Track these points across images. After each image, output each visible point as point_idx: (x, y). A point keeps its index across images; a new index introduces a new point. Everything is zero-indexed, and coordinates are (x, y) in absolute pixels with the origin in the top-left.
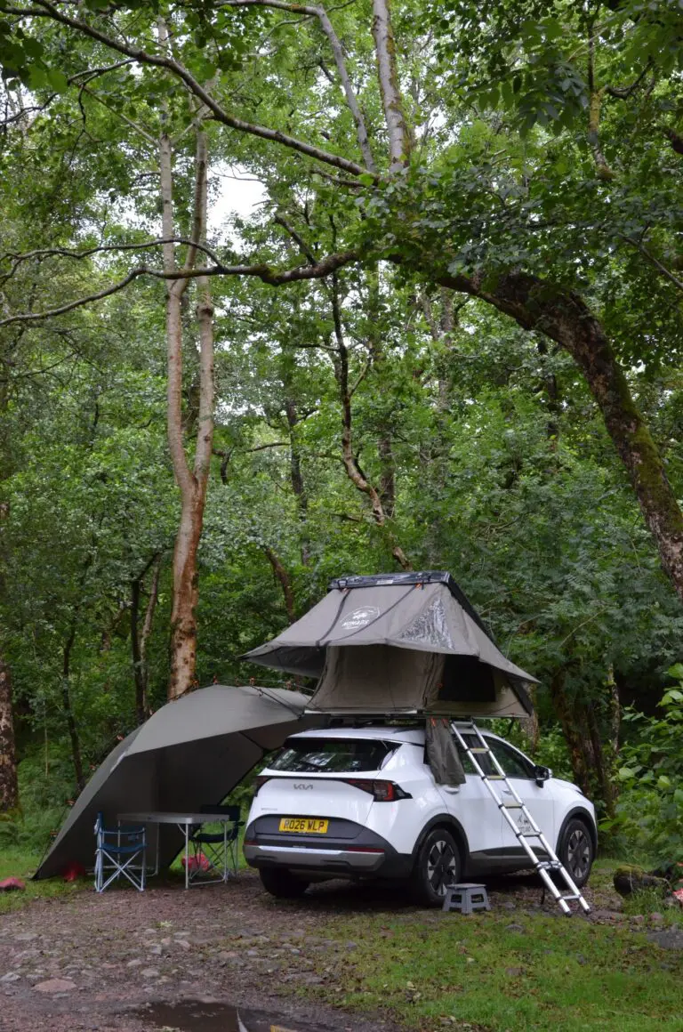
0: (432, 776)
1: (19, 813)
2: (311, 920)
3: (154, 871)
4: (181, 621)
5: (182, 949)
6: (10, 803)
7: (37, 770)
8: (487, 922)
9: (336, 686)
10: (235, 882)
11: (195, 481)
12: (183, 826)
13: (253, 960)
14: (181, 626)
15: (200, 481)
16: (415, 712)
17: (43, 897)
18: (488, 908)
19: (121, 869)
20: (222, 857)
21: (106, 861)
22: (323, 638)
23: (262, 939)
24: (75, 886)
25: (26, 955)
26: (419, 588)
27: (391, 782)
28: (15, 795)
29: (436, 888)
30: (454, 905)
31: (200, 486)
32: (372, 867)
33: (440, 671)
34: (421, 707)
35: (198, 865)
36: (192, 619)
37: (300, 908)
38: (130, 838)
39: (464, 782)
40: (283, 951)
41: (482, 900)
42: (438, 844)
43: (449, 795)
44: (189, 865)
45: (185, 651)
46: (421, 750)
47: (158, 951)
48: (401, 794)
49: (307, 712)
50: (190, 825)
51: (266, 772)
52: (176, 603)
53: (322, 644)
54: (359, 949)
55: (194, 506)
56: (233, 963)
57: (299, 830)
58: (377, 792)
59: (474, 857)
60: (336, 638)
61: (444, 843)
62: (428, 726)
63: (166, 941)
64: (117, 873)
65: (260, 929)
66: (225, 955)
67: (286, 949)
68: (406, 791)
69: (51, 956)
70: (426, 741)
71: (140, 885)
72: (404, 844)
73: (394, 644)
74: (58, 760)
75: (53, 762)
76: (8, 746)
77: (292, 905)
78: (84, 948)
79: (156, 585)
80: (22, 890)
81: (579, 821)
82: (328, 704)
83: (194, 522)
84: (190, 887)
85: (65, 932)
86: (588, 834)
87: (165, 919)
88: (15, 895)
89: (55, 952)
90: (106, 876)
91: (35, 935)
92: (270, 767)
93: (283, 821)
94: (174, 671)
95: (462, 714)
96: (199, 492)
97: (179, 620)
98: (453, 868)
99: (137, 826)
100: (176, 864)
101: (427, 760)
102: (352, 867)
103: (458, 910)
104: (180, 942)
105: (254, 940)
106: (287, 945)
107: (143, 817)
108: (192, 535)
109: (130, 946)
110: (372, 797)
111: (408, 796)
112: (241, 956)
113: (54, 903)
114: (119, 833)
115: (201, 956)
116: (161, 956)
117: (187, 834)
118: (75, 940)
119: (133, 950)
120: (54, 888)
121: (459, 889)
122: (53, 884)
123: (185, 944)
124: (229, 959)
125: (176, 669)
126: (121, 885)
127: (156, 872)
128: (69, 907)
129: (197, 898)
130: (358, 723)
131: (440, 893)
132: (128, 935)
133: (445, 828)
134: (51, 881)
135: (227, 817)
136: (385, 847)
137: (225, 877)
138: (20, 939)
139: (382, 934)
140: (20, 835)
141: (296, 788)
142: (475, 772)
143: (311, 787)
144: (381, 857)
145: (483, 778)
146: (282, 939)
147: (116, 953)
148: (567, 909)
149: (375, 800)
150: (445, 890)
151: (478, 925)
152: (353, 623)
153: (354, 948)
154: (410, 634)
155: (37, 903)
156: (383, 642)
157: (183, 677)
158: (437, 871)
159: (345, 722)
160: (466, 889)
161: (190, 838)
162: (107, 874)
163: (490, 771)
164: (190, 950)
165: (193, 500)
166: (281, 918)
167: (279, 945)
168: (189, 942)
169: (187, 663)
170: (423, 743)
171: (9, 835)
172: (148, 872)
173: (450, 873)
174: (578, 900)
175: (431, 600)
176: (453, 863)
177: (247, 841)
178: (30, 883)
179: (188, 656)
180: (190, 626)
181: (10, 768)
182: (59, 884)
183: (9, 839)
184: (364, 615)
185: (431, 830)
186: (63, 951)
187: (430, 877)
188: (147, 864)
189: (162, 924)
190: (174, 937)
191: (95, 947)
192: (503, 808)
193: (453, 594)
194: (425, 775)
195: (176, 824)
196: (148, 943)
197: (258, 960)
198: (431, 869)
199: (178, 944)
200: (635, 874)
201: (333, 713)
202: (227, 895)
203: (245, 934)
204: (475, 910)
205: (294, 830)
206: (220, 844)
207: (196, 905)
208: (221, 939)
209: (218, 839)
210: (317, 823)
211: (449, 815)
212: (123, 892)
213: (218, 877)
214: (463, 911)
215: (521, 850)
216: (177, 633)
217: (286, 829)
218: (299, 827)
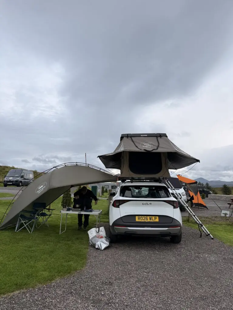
57: (146, 221)
93: (137, 217)
102: (171, 234)
110: (173, 207)
141: (143, 204)
143: (151, 204)
205: (143, 221)
210: (153, 217)
217: (139, 221)
218: (145, 219)
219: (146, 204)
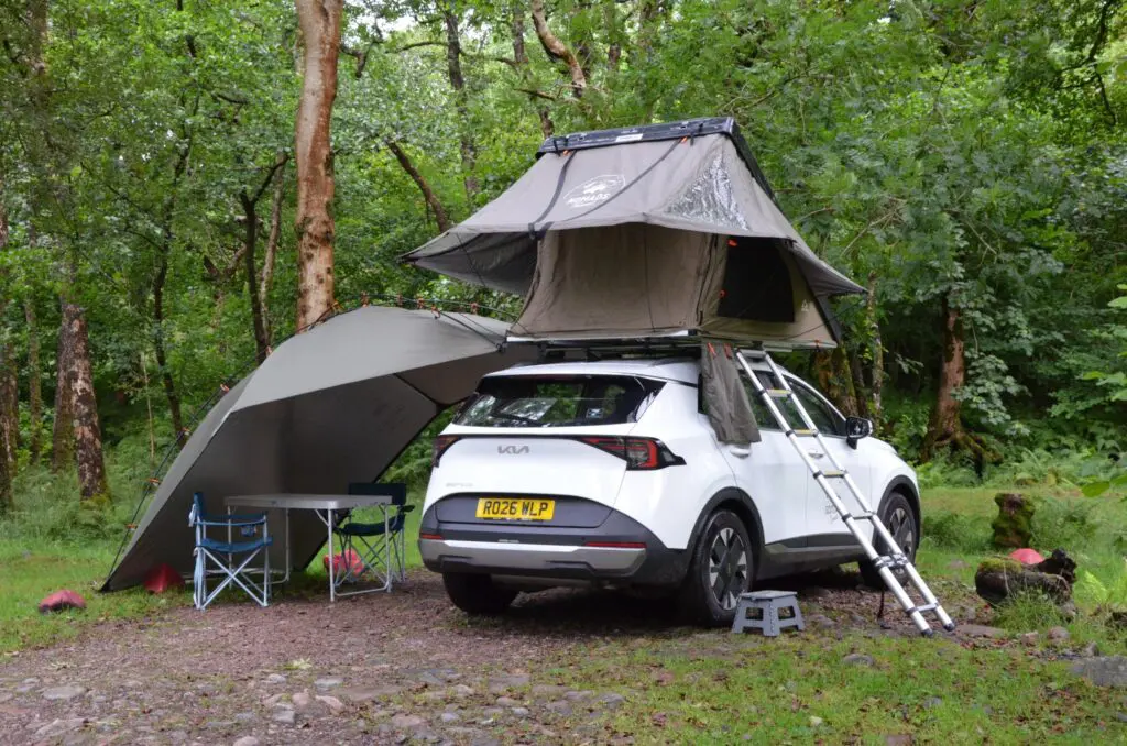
0: (713, 432)
1: (107, 500)
2: (533, 653)
3: (283, 576)
4: (310, 221)
5: (328, 710)
6: (95, 488)
7: (142, 450)
8: (812, 651)
9: (556, 297)
10: (402, 589)
11: (324, 13)
12: (325, 512)
13: (453, 730)
14: (310, 228)
15: (331, 13)
16: (685, 333)
17: (112, 619)
18: (801, 627)
19: (232, 575)
20: (381, 555)
21: (209, 564)
22: (539, 220)
23: (463, 690)
24: (163, 601)
25: (58, 728)
26: (684, 146)
27: (653, 440)
28: (101, 476)
29: (721, 599)
30: (751, 623)
31: (331, 19)
32: (628, 570)
33: (720, 272)
34: (695, 326)
35: (347, 566)
36: (327, 219)
37: (508, 631)
38: (245, 531)
39: (758, 439)
40: (499, 711)
41: (793, 615)
42: (723, 533)
43: (738, 460)
44: (335, 568)
45: (318, 265)
46: (695, 391)
47: (288, 717)
48: (669, 458)
49: (510, 339)
50: (334, 511)
51: (451, 429)
52: (303, 194)
53: (538, 228)
54: (627, 706)
55: (323, 51)
56: (420, 735)
57: (508, 517)
58: (631, 455)
59: (772, 551)
60: (562, 218)
61: (731, 531)
62: (704, 354)
63: (300, 698)
64: (227, 582)
65: (454, 671)
66: (402, 722)
67: (504, 707)
68: (677, 453)
69: (100, 730)
70: (701, 377)
71: (261, 598)
72: (676, 534)
73: (656, 222)
74: (166, 438)
75: (162, 440)
76: (89, 415)
77: (496, 626)
78: (160, 712)
79: (278, 214)
80: (82, 608)
81: (901, 496)
82: (544, 325)
83: (324, 78)
84: (338, 599)
85: (131, 683)
86: (911, 513)
87: (301, 654)
88: (67, 615)
89: (109, 721)
90: (210, 587)
91: (80, 690)
92: (457, 421)
93: (482, 503)
94: (302, 294)
95: (749, 339)
96: (331, 29)
97: (307, 220)
98: (742, 567)
99: (258, 513)
100: (316, 565)
101: (702, 407)
102: (595, 570)
103: (759, 631)
104: (328, 699)
105: (450, 691)
106: (505, 700)
107: (263, 501)
108: (322, 94)
109: (240, 709)
110: (623, 464)
111: (680, 461)
112: (430, 723)
113: (129, 628)
114: (229, 524)
115: (362, 723)
116: (293, 725)
117: (329, 524)
118: (148, 696)
119: (246, 716)
120: (130, 603)
121: (758, 600)
122: (133, 597)
123: (334, 702)
124: (412, 730)
125: (306, 291)
126: (233, 598)
127: (287, 577)
128: (149, 636)
129: (349, 617)
130: (593, 351)
131: (726, 607)
132: (238, 686)
133: (733, 508)
134: (129, 594)
135: (388, 499)
136: (648, 540)
137: (387, 584)
138: (51, 697)
139: (655, 676)
140: (108, 527)
141: (500, 451)
142: (775, 425)
143: (526, 449)
144: (640, 556)
145: (788, 434)
146: (496, 689)
147: (215, 722)
148: (924, 625)
149: (629, 468)
150: (734, 602)
151: (800, 654)
152: (585, 198)
153: (619, 704)
154: (680, 208)
155: (102, 628)
156: (640, 219)
157: (317, 300)
158: (723, 573)
159: (567, 356)
160: (770, 600)
161: (334, 530)
162: (212, 582)
163: (797, 423)
164: (343, 713)
165: (322, 41)
166: (483, 648)
167: (491, 700)
168: (341, 698)
169: (321, 281)
170: (695, 381)
171: (95, 527)
172: (274, 577)
173: (739, 575)
174: (933, 610)
175: (708, 157)
176: (743, 561)
177: (425, 533)
178: (96, 596)
179: (323, 272)
180: (324, 229)
181: (93, 443)
182: (140, 597)
183: (94, 532)
184: (602, 187)
185: (712, 513)
186: (125, 717)
187: (713, 583)
188: (271, 566)
189: (296, 663)
190: (317, 690)
191: (180, 709)
192: (821, 477)
193: (739, 153)
194: (702, 430)
195: (313, 511)
196: (270, 701)
197: (460, 730)
198: (713, 570)
199: (322, 702)
200: (1010, 569)
201: (552, 339)
202: (393, 612)
203: (431, 680)
204: (785, 630)
205: (499, 516)
206: (379, 536)
207: (347, 628)
208: (393, 690)
209: (376, 529)
210: (537, 504)
211: (739, 490)
212: (237, 609)
213: (377, 584)
214: (766, 633)
215: (851, 538)
216: (306, 238)
217: (486, 515)
218: (507, 511)
219: (511, 450)
